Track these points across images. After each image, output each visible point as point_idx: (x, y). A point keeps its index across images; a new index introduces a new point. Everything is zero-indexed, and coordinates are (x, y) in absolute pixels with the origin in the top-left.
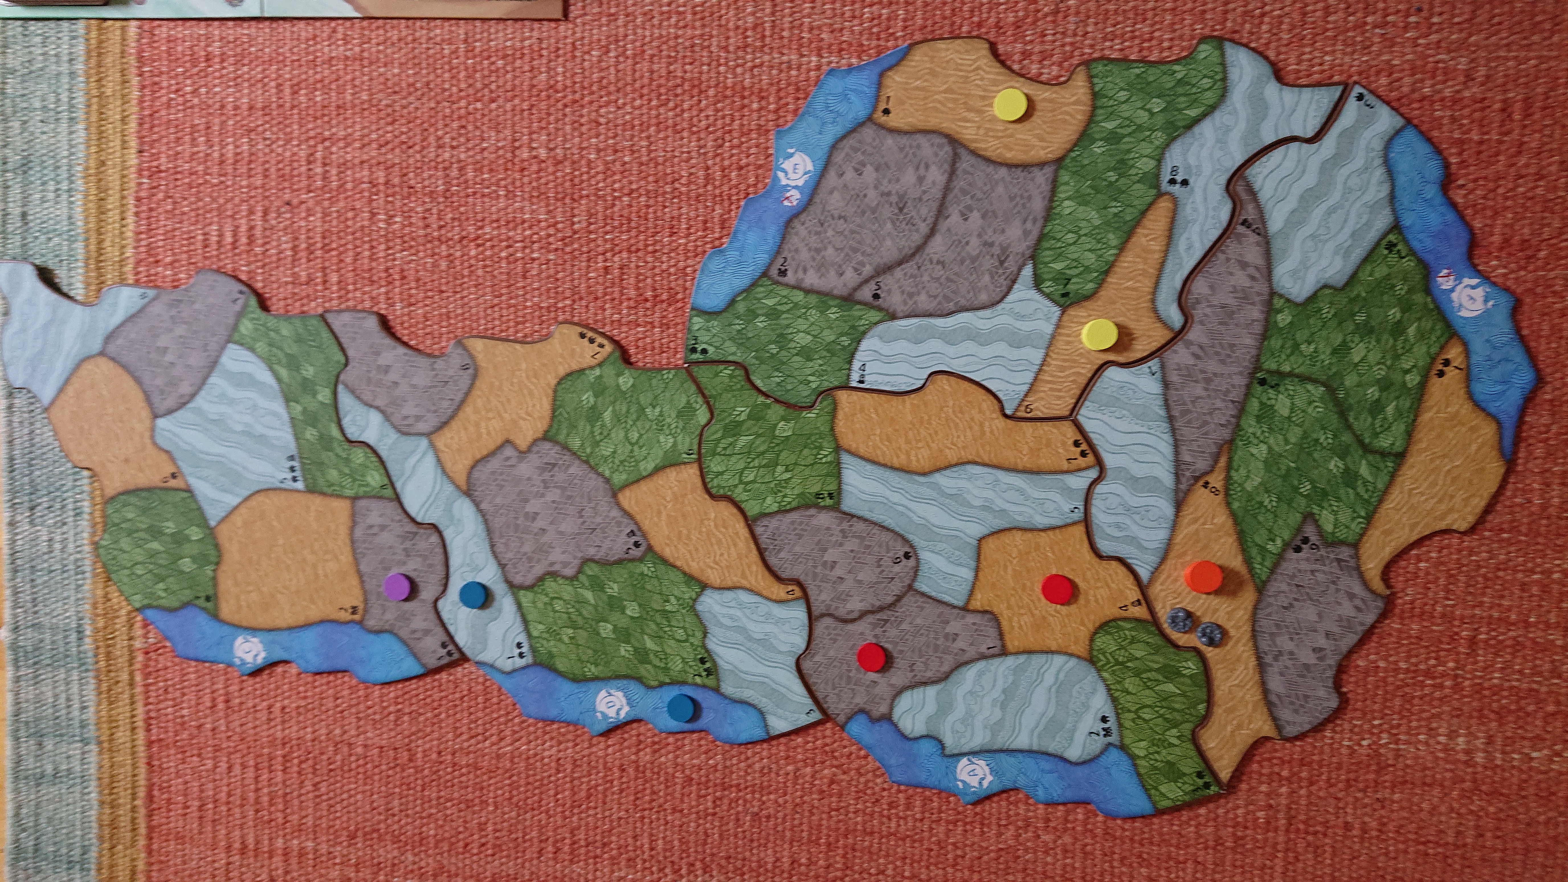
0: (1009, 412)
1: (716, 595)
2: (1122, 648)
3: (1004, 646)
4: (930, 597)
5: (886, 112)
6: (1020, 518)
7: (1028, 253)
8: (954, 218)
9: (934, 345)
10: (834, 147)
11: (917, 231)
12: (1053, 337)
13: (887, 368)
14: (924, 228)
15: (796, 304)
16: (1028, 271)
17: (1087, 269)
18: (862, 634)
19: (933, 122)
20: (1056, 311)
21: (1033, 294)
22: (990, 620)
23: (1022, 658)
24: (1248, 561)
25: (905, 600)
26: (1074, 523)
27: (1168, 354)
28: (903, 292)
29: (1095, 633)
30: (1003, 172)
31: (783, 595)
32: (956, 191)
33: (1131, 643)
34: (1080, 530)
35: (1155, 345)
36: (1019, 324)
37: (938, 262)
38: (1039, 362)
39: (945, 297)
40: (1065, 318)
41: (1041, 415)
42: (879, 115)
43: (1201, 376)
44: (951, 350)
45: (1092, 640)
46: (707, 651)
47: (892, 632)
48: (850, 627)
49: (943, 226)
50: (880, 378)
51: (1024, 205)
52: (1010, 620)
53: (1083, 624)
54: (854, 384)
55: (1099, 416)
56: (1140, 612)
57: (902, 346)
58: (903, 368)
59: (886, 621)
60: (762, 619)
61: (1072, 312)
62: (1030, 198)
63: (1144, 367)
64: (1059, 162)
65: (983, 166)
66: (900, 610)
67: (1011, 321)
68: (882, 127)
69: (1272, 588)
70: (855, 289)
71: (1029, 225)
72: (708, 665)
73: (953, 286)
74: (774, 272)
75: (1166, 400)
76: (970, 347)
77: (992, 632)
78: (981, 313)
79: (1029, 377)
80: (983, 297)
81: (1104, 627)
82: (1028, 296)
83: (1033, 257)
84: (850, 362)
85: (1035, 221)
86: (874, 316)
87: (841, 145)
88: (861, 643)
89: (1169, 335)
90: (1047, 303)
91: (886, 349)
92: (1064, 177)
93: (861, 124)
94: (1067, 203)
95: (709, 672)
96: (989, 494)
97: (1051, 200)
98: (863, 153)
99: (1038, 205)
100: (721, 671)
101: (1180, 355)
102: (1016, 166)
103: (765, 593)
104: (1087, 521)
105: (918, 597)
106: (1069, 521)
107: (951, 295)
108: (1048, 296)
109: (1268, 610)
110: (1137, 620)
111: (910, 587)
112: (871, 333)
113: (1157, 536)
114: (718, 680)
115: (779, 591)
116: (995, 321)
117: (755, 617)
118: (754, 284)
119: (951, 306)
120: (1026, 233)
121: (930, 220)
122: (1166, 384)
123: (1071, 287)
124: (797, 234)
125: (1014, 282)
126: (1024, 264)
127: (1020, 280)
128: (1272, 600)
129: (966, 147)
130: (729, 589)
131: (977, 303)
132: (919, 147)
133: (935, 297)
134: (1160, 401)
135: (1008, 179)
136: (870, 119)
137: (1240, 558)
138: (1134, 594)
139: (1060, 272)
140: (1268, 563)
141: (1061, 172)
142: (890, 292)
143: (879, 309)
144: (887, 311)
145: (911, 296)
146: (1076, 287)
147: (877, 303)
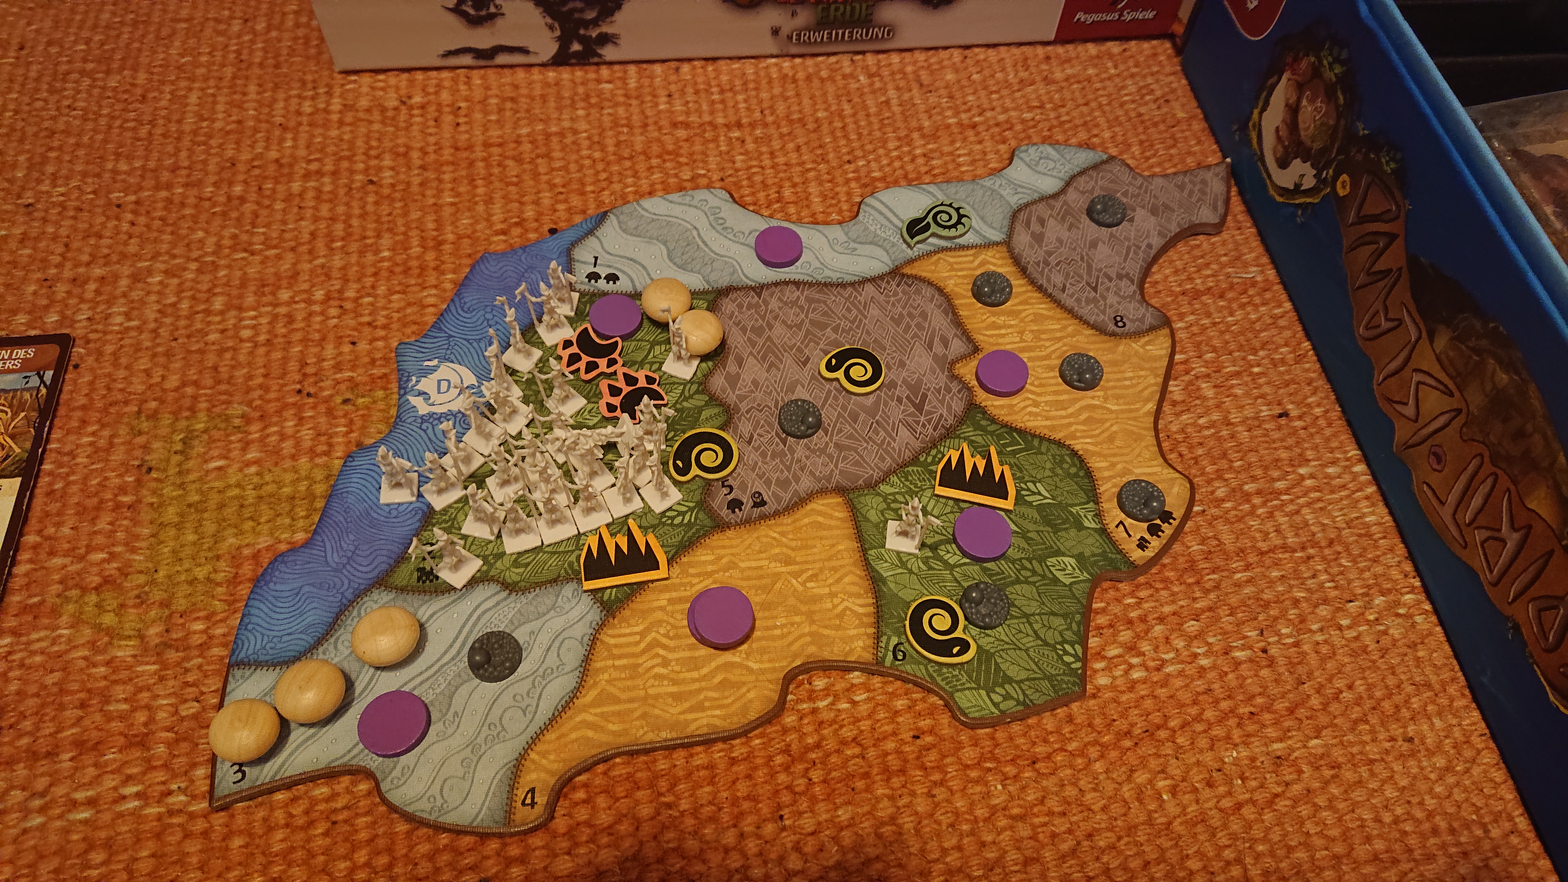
1: (582, 630)
114: (401, 590)
115: (542, 773)
130: (587, 660)
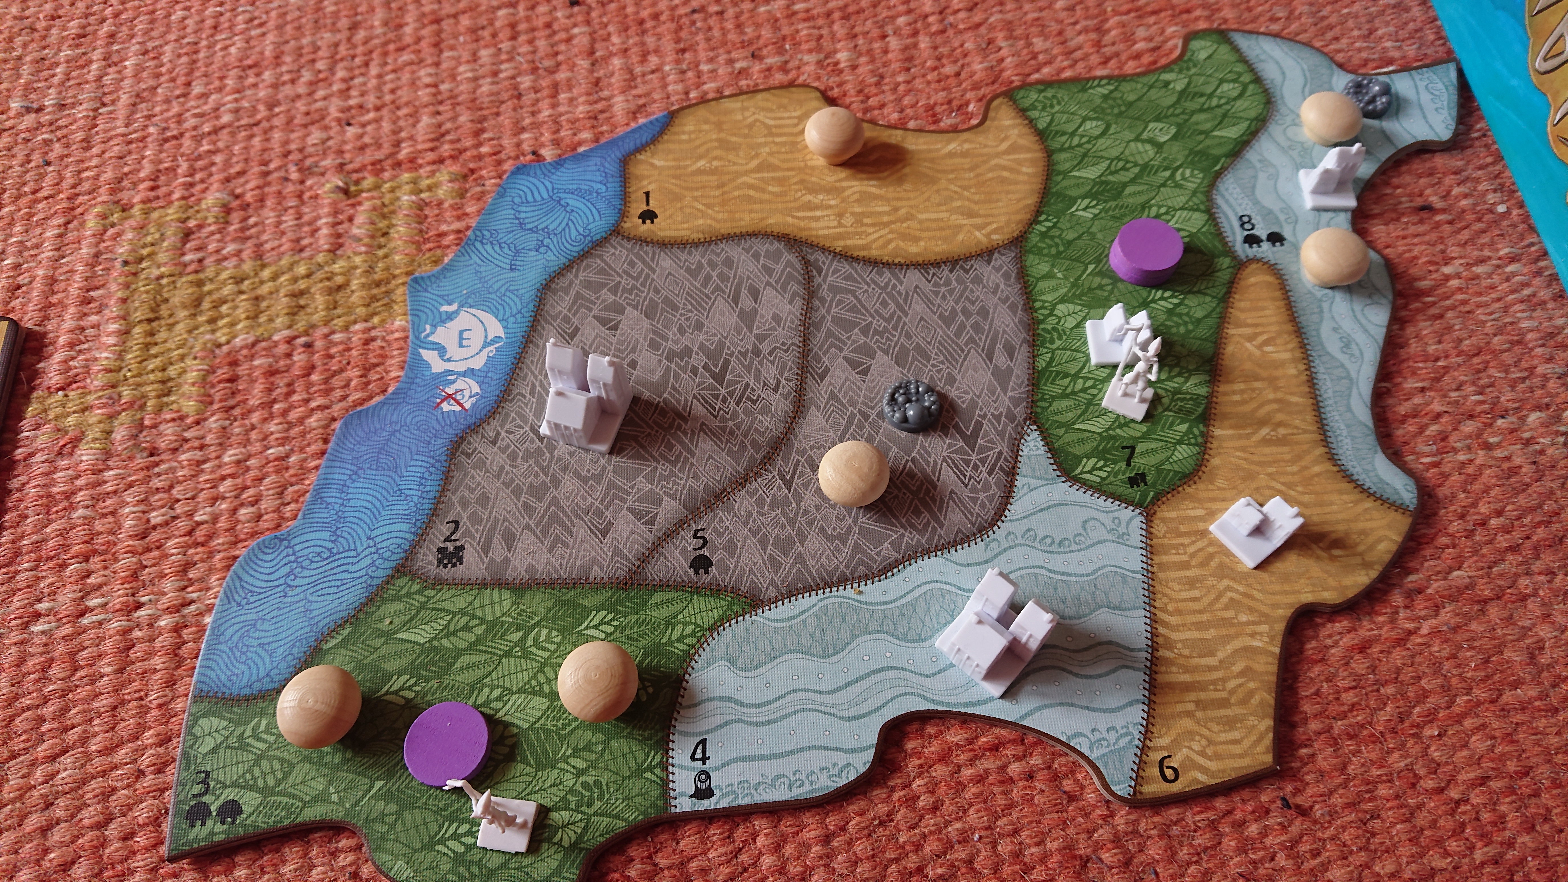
5: (649, 216)
7: (1020, 412)
8: (839, 374)
9: (871, 651)
10: (547, 287)
11: (765, 410)
12: (1150, 576)
13: (766, 740)
15: (494, 627)
16: (1034, 447)
19: (746, 220)
20: (1130, 518)
21: (1063, 490)
28: (763, 543)
30: (914, 277)
32: (828, 324)
36: (1057, 562)
40: (1159, 529)
42: (633, 222)
49: (818, 392)
51: (977, 328)
57: (790, 672)
58: (807, 729)
61: (1167, 513)
62: (984, 312)
64: (1017, 244)
65: (868, 274)
67: (1038, 558)
68: (644, 241)
70: (644, 559)
71: (1001, 359)
74: (427, 559)
78: (962, 554)
82: (1057, 498)
83: (1034, 418)
84: (664, 746)
85: (1010, 350)
86: (704, 611)
87: (563, 282)
89: (1405, 523)
90: (1102, 502)
91: (753, 687)
92: (1039, 266)
93: (600, 242)
94: (1061, 309)
97: (1030, 309)
98: (614, 290)
99: (1006, 322)
102: (937, 264)
108: (1098, 489)
112: (704, 655)
118: (374, 599)
119: (886, 552)
120: (1002, 376)
121: (787, 387)
123: (1141, 462)
124: (481, 464)
125: (1012, 473)
126: (1020, 435)
127: (1024, 467)
129: (826, 250)
131: (945, 533)
132: (729, 262)
133: (842, 538)
135: (928, 288)
136: (616, 232)
141: (1031, 259)
142: (731, 547)
143: (716, 591)
144: (735, 591)
145: (785, 545)
146: (1153, 460)
147: (705, 579)
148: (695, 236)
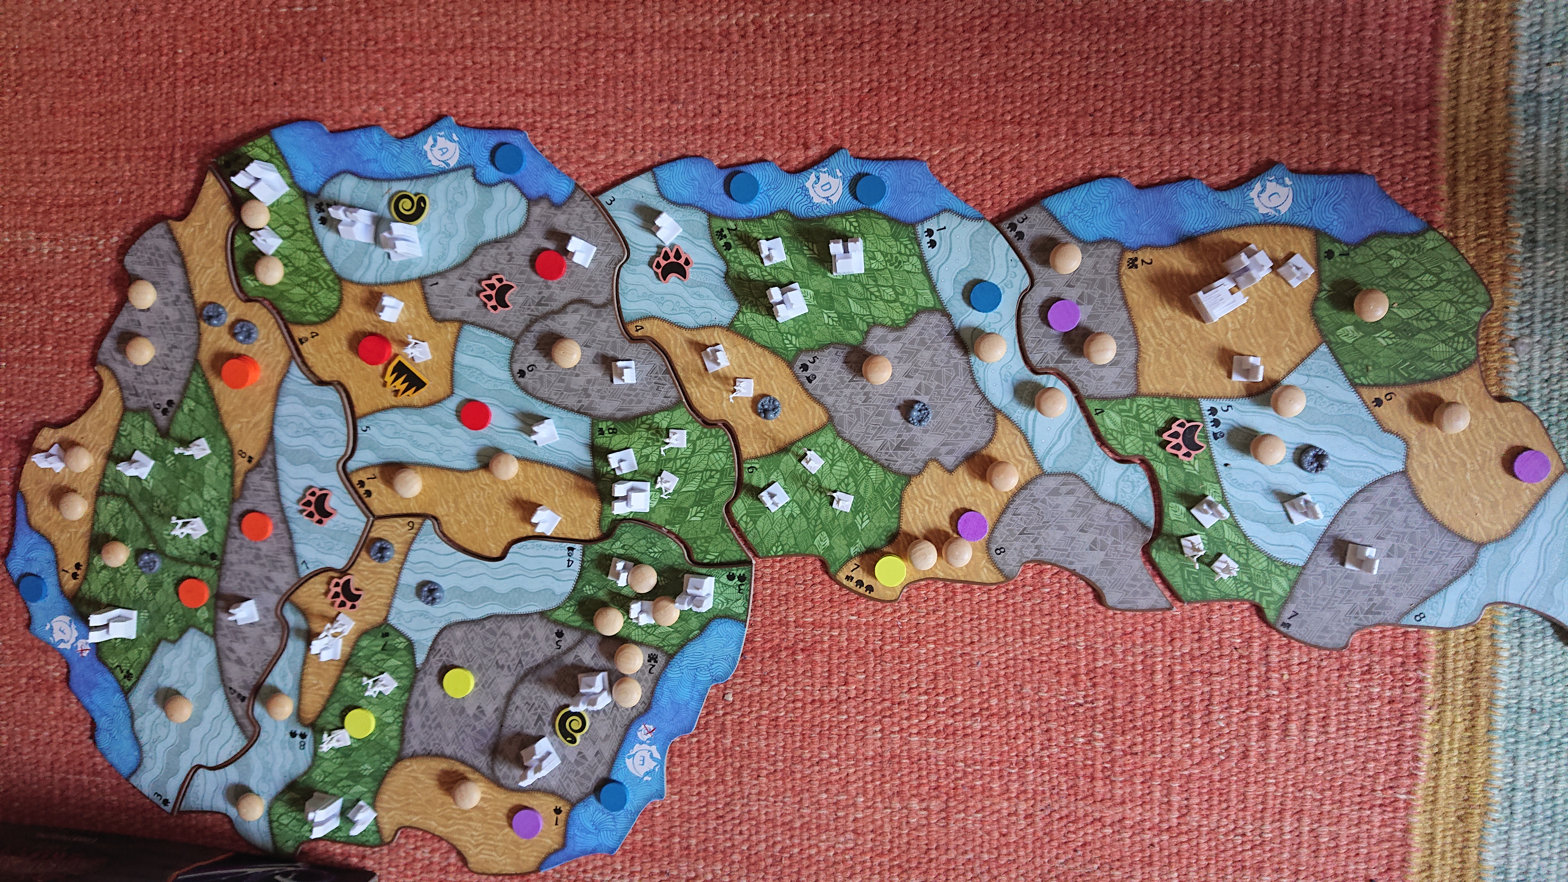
0: (428, 522)
2: (312, 295)
3: (423, 287)
4: (497, 332)
5: (558, 811)
6: (416, 418)
7: (421, 675)
8: (490, 709)
9: (502, 587)
11: (523, 698)
12: (393, 596)
13: (547, 563)
14: (517, 700)
16: (420, 658)
17: (368, 659)
18: (563, 289)
19: (515, 798)
20: (393, 620)
21: (414, 636)
22: (437, 313)
23: (404, 276)
24: (209, 389)
25: (521, 328)
26: (365, 415)
27: (293, 580)
28: (534, 638)
29: (338, 307)
30: (448, 751)
31: (647, 324)
32: (490, 734)
33: (305, 301)
34: (360, 409)
35: (304, 589)
37: (502, 667)
38: (405, 572)
39: (494, 634)
40: (384, 614)
41: (400, 520)
42: (565, 809)
43: (264, 561)
44: (486, 582)
45: (341, 300)
46: (723, 258)
47: (532, 293)
48: (575, 295)
49: (500, 702)
50: (552, 553)
51: (428, 719)
52: (418, 314)
53: (350, 316)
54: (578, 547)
55: (348, 522)
56: (300, 332)
57: (533, 585)
58: (531, 564)
59: (539, 304)
60: (667, 297)
61: (379, 619)
62: (423, 726)
63: (312, 568)
64: (400, 759)
65: (467, 757)
66: (525, 318)
68: (561, 797)
69: (186, 365)
70: (582, 641)
71: (422, 701)
72: (722, 242)
73: (487, 644)
74: (661, 659)
75: (291, 538)
76: (469, 585)
77: (435, 301)
78: (459, 618)
79: (412, 557)
80: (459, 633)
81: (331, 315)
83: (416, 671)
84: (582, 568)
85: (417, 704)
86: (562, 615)
88: (563, 278)
89: (293, 597)
90: (401, 628)
91: (549, 582)
92: (394, 744)
93: (581, 800)
94: (391, 720)
95: (720, 234)
96: (446, 441)
97: (404, 723)
98: (578, 773)
99: (415, 719)
100: (708, 237)
101: (283, 580)
102: (437, 755)
103: (666, 325)
104: (353, 418)
105: (508, 331)
106: (370, 418)
107: (489, 635)
108: (401, 634)
109: (188, 344)
110: (302, 324)
111: (517, 342)
112: (563, 598)
113: (288, 407)
114: (710, 227)
115: (651, 329)
116: (446, 611)
117: (675, 299)
118: (681, 647)
119: (488, 625)
120: (424, 693)
121: (512, 707)
122: (292, 553)
123: (381, 642)
125: (432, 648)
126: (423, 664)
127: (427, 649)
128: (186, 353)
129: (483, 774)
131: (464, 628)
133: (503, 634)
134: (296, 537)
135: (443, 744)
136: (573, 805)
137: (216, 392)
138: (306, 348)
139: (392, 656)
140: (193, 388)
141: (396, 748)
142: (547, 639)
143: (556, 622)
144: (549, 620)
145: (526, 635)
146: (377, 642)
147: (559, 628)
148: (539, 795)
